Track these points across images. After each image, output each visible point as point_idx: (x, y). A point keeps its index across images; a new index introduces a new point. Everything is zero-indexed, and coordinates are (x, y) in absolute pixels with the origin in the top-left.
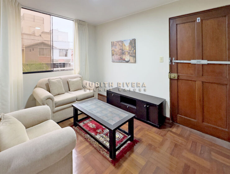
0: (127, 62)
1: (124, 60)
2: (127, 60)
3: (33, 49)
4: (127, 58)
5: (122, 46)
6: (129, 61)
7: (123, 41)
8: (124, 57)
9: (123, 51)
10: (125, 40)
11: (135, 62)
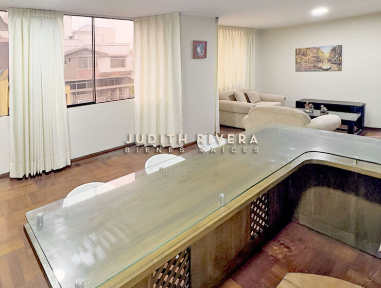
0: (327, 70)
1: (321, 68)
2: (325, 68)
3: (70, 59)
4: (326, 65)
5: (317, 53)
6: (330, 69)
7: (319, 48)
8: (320, 65)
9: (319, 58)
10: (322, 47)
11: (340, 70)
